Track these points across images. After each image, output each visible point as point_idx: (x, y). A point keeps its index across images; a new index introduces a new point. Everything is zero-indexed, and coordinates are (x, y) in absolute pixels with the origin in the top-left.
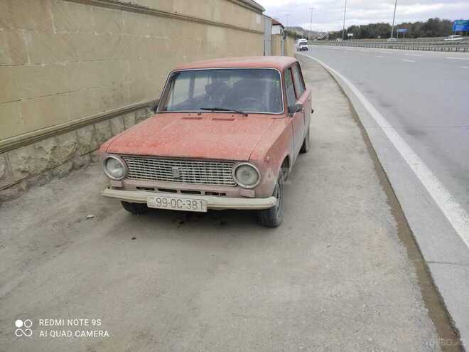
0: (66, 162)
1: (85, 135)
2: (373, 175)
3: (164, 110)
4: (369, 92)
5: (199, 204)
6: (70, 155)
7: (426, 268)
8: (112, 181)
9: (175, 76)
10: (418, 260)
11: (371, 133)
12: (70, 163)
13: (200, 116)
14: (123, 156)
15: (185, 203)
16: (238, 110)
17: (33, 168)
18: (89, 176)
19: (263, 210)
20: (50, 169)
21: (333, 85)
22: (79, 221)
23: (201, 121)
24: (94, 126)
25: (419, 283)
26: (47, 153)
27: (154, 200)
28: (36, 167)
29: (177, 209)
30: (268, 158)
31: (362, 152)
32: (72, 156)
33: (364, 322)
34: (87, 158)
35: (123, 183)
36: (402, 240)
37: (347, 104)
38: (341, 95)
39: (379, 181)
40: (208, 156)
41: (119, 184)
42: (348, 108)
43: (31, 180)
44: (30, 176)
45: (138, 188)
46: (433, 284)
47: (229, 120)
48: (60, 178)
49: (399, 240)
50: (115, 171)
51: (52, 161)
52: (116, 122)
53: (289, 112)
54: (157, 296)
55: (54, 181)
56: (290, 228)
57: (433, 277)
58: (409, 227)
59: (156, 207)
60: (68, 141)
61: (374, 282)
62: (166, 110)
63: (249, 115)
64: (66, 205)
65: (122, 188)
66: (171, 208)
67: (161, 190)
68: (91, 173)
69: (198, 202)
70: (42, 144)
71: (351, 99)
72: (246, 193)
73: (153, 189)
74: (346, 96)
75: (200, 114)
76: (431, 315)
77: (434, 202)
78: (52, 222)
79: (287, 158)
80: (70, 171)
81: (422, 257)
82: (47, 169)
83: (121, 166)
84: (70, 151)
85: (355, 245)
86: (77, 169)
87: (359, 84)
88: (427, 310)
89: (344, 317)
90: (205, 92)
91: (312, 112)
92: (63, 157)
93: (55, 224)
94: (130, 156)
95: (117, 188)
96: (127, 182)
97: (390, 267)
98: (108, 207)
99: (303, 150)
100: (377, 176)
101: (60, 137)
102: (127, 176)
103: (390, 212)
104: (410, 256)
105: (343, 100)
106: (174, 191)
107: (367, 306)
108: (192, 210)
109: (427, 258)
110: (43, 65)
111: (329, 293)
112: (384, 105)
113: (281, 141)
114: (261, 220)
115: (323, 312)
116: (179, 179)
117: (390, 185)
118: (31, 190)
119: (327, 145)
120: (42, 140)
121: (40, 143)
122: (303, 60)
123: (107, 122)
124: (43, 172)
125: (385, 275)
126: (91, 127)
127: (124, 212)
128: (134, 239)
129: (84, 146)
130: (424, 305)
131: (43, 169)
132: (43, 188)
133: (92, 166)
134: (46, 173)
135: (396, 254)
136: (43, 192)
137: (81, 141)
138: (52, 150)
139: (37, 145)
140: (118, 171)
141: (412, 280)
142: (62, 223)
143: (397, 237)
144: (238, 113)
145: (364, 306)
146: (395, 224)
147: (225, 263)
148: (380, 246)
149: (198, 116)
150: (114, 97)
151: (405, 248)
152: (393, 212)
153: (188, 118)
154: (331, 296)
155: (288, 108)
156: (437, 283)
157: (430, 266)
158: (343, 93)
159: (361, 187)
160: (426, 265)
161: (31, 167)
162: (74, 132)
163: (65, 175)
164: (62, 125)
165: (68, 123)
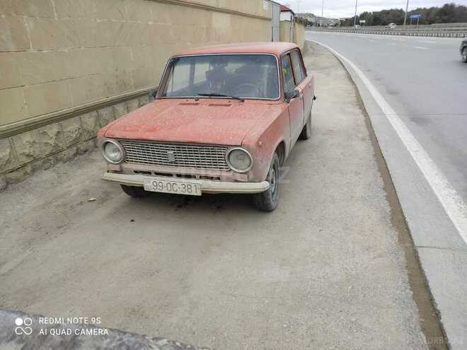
0: (70, 147)
1: (89, 120)
2: (373, 162)
3: (164, 96)
4: (377, 80)
5: (194, 188)
6: (74, 140)
7: (416, 252)
8: (110, 165)
9: (175, 62)
10: (408, 245)
11: (374, 120)
12: (75, 148)
13: (197, 102)
14: (120, 140)
15: (179, 187)
16: (235, 96)
17: (37, 153)
18: (93, 161)
19: (257, 194)
20: (54, 154)
21: (341, 72)
22: (81, 203)
23: (198, 106)
24: (98, 112)
25: (407, 267)
26: (51, 138)
27: (150, 184)
28: (41, 151)
29: (172, 192)
30: (260, 143)
31: (363, 139)
32: (76, 142)
33: (349, 303)
34: (91, 143)
35: (121, 167)
36: (393, 226)
37: (354, 91)
38: (349, 83)
39: (377, 169)
40: (201, 140)
41: (117, 168)
42: (354, 95)
43: (35, 164)
44: (36, 160)
45: (136, 172)
46: (420, 268)
47: (225, 105)
48: (64, 162)
49: (391, 225)
50: (113, 155)
51: (56, 146)
52: (120, 108)
53: (286, 97)
54: (151, 275)
55: (58, 165)
56: (285, 213)
57: (421, 261)
58: (402, 213)
59: (152, 190)
60: (72, 126)
61: (362, 265)
62: (165, 96)
63: (245, 101)
64: (70, 189)
65: (120, 172)
66: (167, 192)
67: (157, 174)
68: (94, 158)
69: (193, 185)
70: (46, 129)
71: (358, 86)
72: (238, 177)
73: (149, 173)
74: (353, 83)
75: (197, 100)
76: (415, 297)
77: (430, 188)
78: (55, 204)
79: (282, 143)
80: (75, 155)
81: (413, 242)
82: (52, 154)
83: (119, 151)
84: (74, 136)
85: (348, 229)
86: (81, 154)
87: (367, 71)
88: (412, 293)
89: (328, 297)
90: (205, 79)
91: (315, 98)
92: (68, 142)
93: (58, 206)
94: (128, 140)
95: (116, 172)
96: (125, 166)
97: (379, 251)
98: (109, 190)
99: (303, 137)
100: (376, 163)
101: (64, 123)
102: (125, 160)
103: (385, 198)
104: (401, 240)
105: (350, 87)
106: (170, 175)
107: (352, 288)
108: (187, 193)
109: (416, 243)
110: (45, 51)
111: (317, 274)
112: (391, 93)
113: (276, 127)
114: (255, 204)
115: (309, 292)
116: (175, 163)
117: (388, 171)
118: (36, 174)
119: (330, 132)
120: (46, 125)
121: (44, 128)
122: (313, 47)
123: (110, 109)
124: (48, 156)
125: (375, 258)
126: (95, 113)
127: (124, 196)
128: (132, 221)
129: (88, 132)
130: (409, 287)
131: (47, 153)
132: (47, 171)
133: (96, 151)
134: (50, 158)
135: (386, 238)
136: (47, 175)
137: (85, 126)
138: (56, 135)
139: (41, 130)
140: (116, 155)
141: (400, 264)
142: (65, 205)
143: (390, 222)
144: (234, 98)
145: (350, 287)
146: (389, 209)
147: (218, 245)
148: (372, 231)
149: (195, 102)
150: (117, 83)
151: (397, 233)
152: (388, 198)
153: (185, 104)
154: (319, 278)
155: (285, 94)
156: (423, 266)
157: (419, 250)
158: (351, 79)
159: (359, 174)
160: (415, 250)
161: (36, 151)
162: (77, 118)
163: (70, 159)
164: (66, 110)
165: (73, 109)
